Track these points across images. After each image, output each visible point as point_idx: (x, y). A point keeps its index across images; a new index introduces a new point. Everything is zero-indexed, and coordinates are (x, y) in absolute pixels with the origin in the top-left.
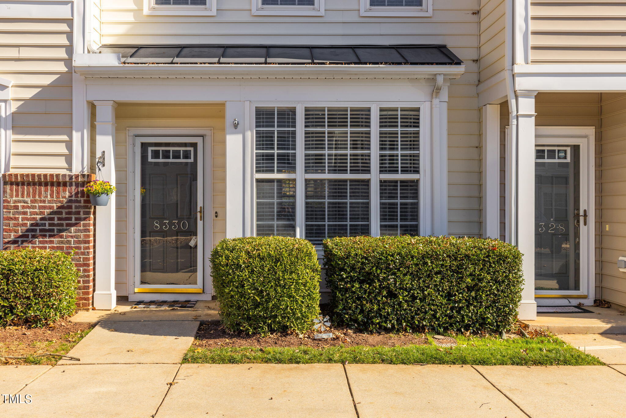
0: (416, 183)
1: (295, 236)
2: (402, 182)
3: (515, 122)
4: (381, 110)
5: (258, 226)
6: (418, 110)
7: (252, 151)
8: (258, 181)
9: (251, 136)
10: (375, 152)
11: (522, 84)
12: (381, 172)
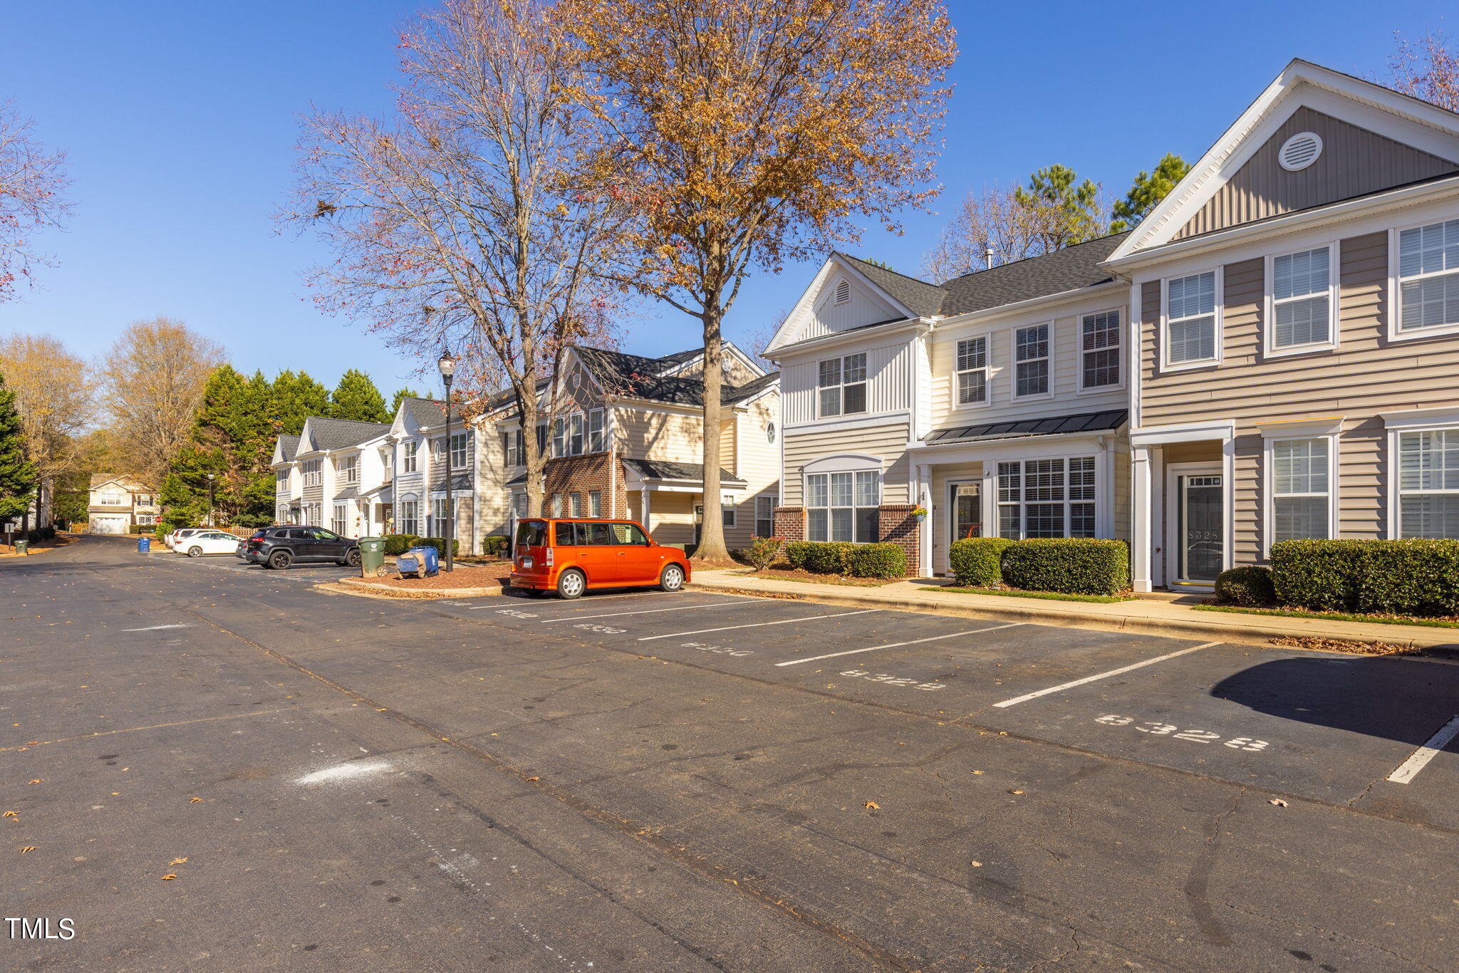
0: (1092, 506)
1: (1018, 539)
2: (1085, 504)
3: (1133, 465)
4: (1071, 459)
5: (1001, 533)
6: (1094, 458)
7: (997, 488)
8: (1000, 506)
9: (996, 479)
10: (1066, 487)
11: (1135, 441)
12: (1070, 499)
